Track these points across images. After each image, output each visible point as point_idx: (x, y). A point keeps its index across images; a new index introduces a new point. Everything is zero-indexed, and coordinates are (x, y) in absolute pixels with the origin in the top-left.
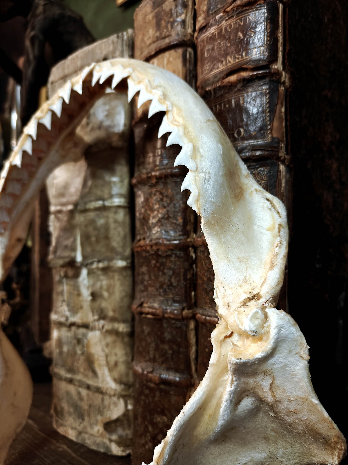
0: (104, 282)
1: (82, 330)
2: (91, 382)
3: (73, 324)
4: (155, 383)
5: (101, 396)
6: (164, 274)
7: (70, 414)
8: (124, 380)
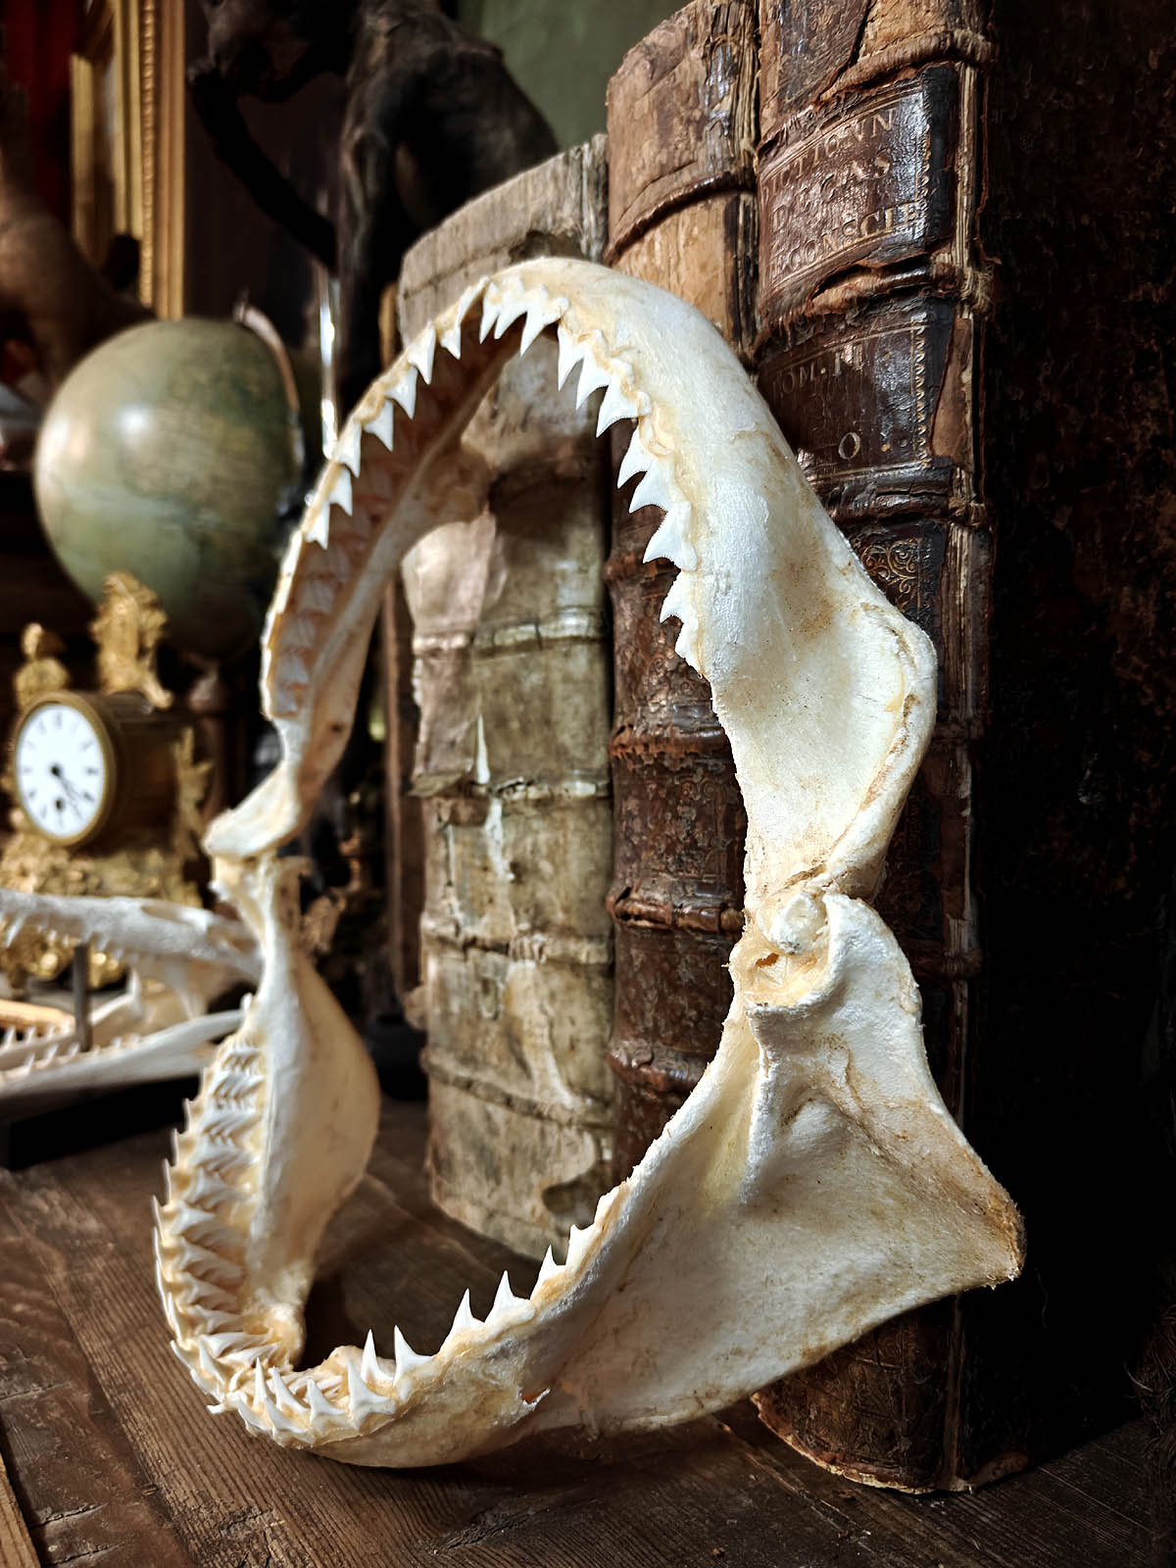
0: (543, 835)
1: (494, 958)
2: (513, 1090)
3: (472, 943)
4: (657, 1093)
5: (538, 1124)
6: (677, 817)
7: (469, 1169)
8: (593, 1086)
